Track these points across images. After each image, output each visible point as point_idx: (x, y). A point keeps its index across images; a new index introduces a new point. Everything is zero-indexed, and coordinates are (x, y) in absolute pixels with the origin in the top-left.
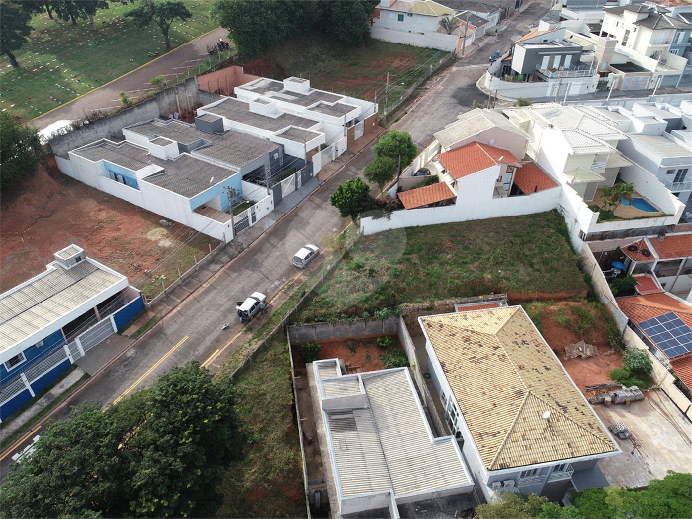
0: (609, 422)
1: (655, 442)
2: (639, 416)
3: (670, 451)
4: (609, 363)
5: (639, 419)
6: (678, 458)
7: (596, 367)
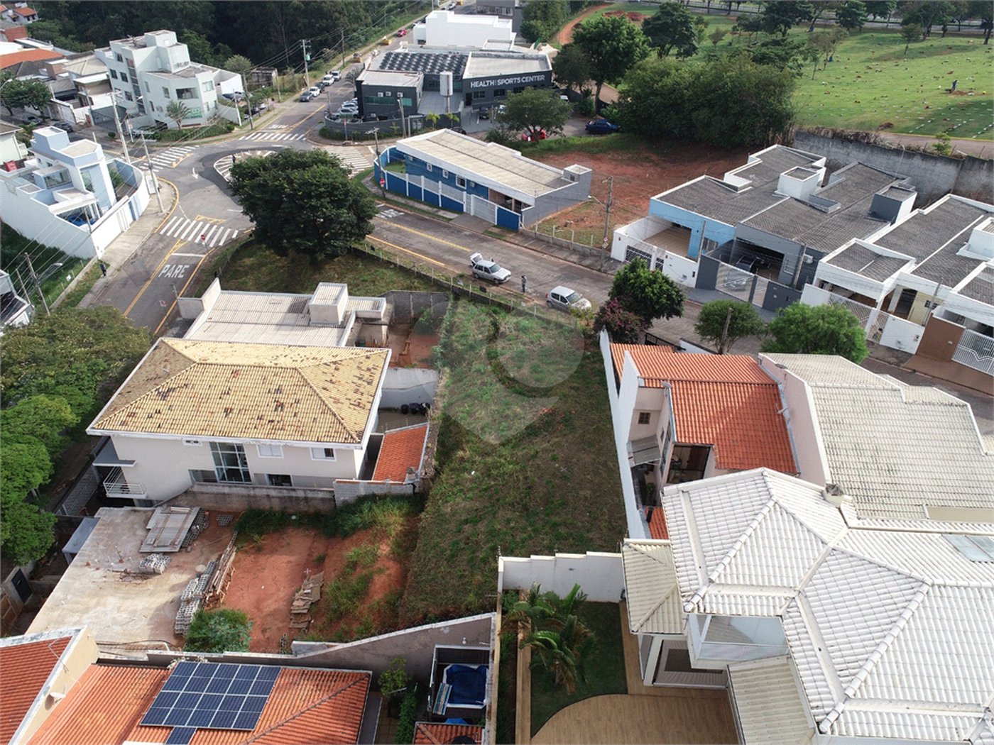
0: (177, 566)
1: (112, 601)
2: (159, 609)
3: (86, 610)
4: (267, 635)
5: (154, 606)
6: (74, 611)
7: (271, 609)
